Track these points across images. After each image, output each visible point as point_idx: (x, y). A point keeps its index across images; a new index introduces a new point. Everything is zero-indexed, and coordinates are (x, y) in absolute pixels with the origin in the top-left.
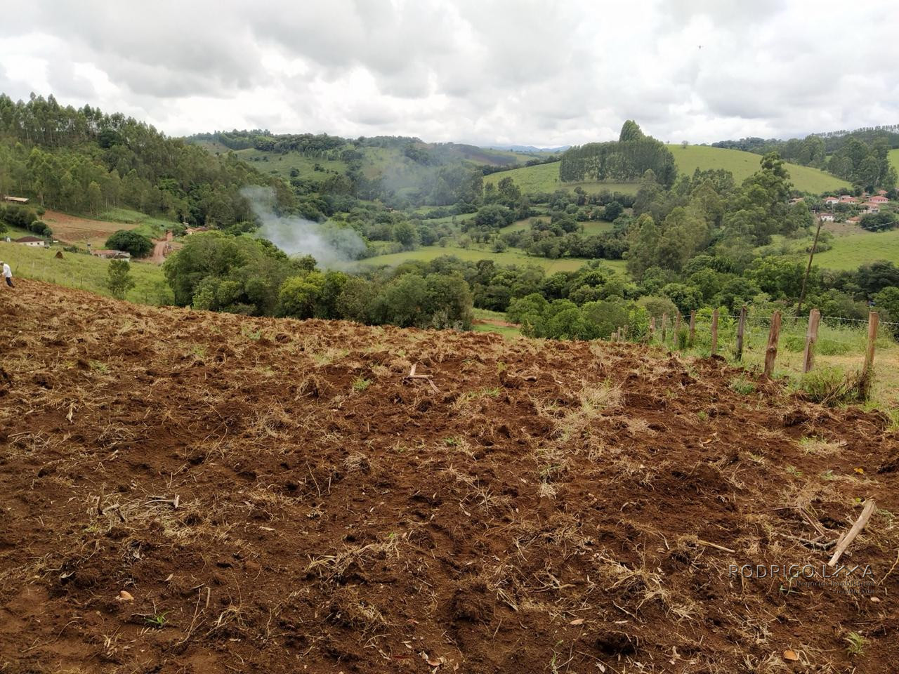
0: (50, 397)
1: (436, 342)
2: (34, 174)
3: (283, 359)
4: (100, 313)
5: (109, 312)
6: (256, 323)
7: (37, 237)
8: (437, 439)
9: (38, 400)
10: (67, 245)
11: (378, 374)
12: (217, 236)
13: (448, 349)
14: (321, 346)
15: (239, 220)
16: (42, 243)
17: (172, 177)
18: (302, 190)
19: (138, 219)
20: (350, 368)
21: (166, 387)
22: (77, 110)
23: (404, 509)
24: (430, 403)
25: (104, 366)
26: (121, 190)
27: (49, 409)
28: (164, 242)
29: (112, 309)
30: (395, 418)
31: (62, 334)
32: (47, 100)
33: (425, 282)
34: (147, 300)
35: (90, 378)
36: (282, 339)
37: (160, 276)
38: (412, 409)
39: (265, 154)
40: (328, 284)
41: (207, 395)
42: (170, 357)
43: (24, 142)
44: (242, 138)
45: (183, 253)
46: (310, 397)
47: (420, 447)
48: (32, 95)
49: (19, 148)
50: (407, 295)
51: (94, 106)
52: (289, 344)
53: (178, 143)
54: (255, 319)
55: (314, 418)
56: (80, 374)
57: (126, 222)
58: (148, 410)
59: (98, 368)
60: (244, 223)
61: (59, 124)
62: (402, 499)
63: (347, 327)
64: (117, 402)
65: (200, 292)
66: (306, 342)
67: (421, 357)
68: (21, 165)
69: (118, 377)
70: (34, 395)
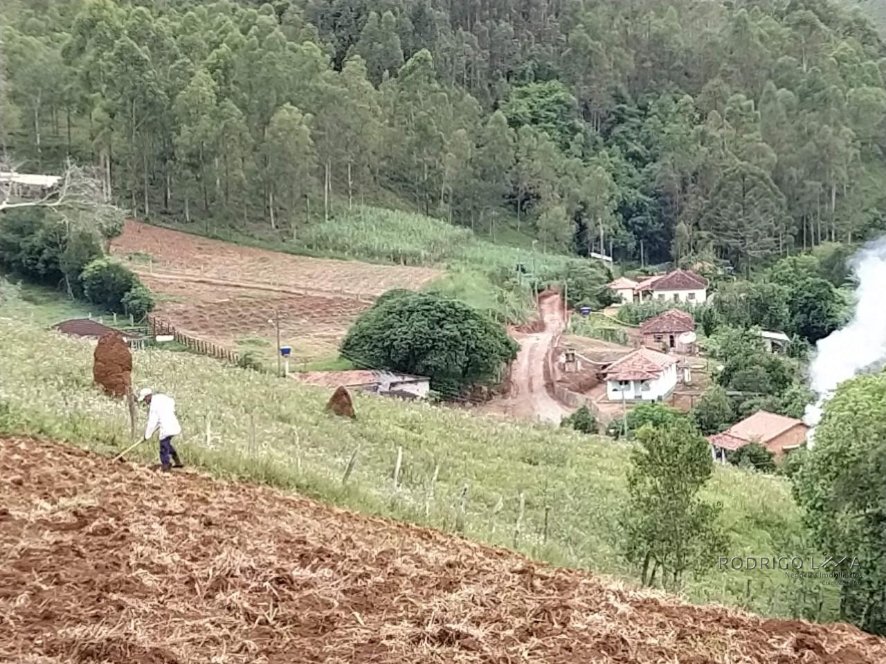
2: (88, 81)
15: (803, 239)
17: (552, 75)
19: (433, 244)
26: (377, 132)
68: (45, 53)
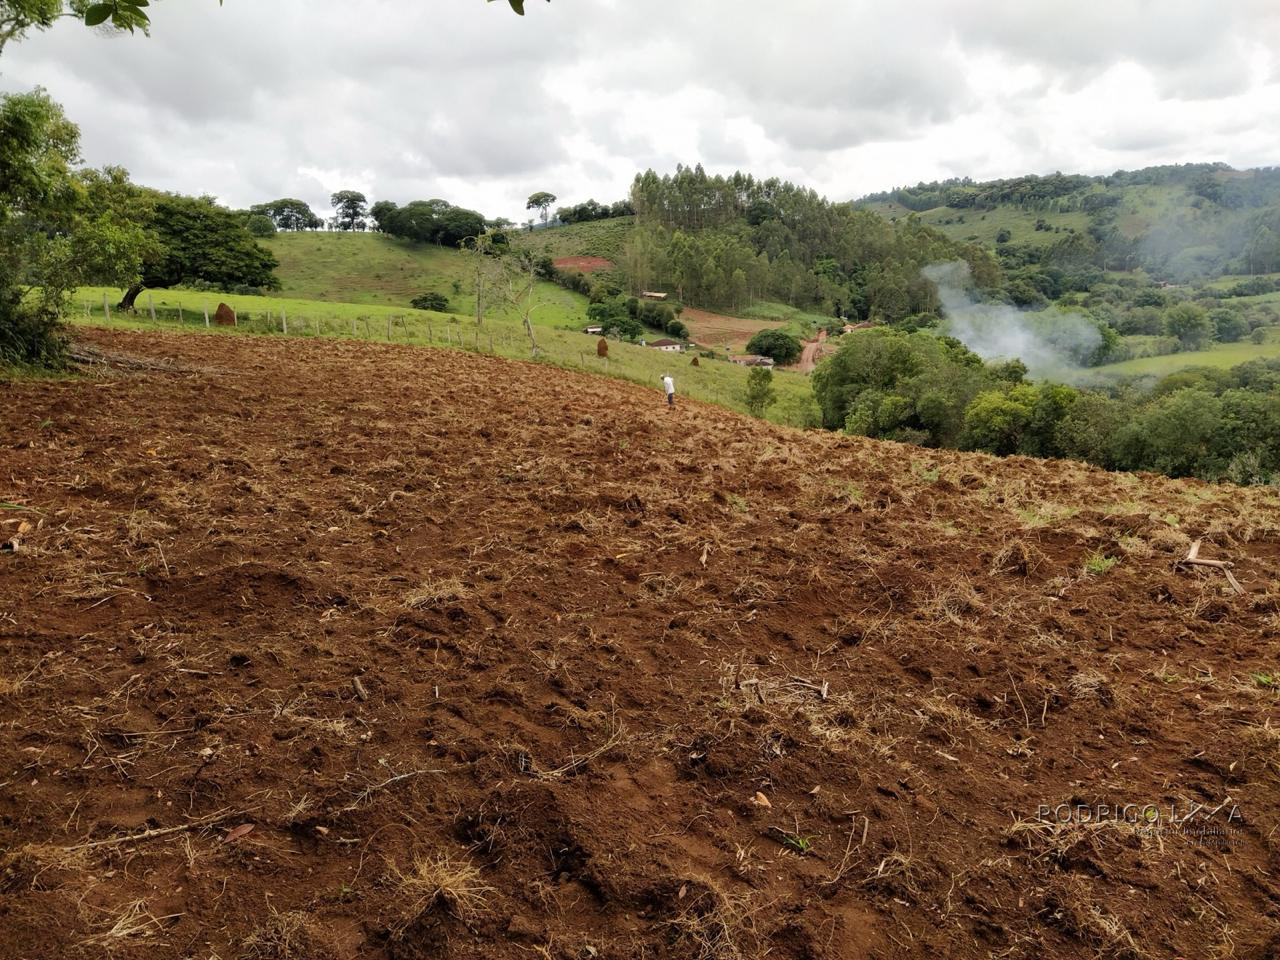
0: (684, 533)
1: (1238, 506)
2: (675, 263)
3: (972, 512)
4: (738, 434)
5: (748, 434)
6: (932, 457)
7: (673, 340)
8: (1239, 673)
9: (670, 535)
10: (703, 349)
11: (1129, 550)
12: (884, 334)
13: (1262, 520)
14: (1030, 498)
15: (915, 311)
16: (678, 347)
17: (832, 257)
18: (1013, 261)
19: (785, 314)
20: (1081, 536)
21: (814, 535)
22: (726, 179)
23: (1172, 775)
24: (1225, 609)
25: (741, 501)
26: (770, 278)
27: (682, 548)
28: (815, 344)
29: (750, 430)
30: (1160, 626)
31: (697, 458)
32: (694, 171)
33: (1219, 403)
34: (789, 420)
35: (726, 515)
36: (970, 483)
37: (807, 389)
38: (1191, 614)
39: (962, 213)
40: (1044, 403)
41: (864, 552)
42: (819, 496)
43: (666, 225)
44: (930, 194)
45: (838, 357)
46: (1013, 573)
47: (1206, 679)
48: (679, 167)
49: (661, 233)
50: (1183, 423)
51: (744, 173)
52: (981, 491)
53: (843, 210)
54: (931, 452)
55: (1018, 606)
56: (716, 509)
57: (772, 319)
58: (792, 563)
59: (736, 503)
60: (922, 314)
61: (706, 199)
62: (1170, 759)
63: (1074, 471)
64: (755, 548)
65: (855, 410)
66: (1007, 490)
67: (1209, 530)
68: (662, 253)
69: (757, 517)
70: (666, 529)
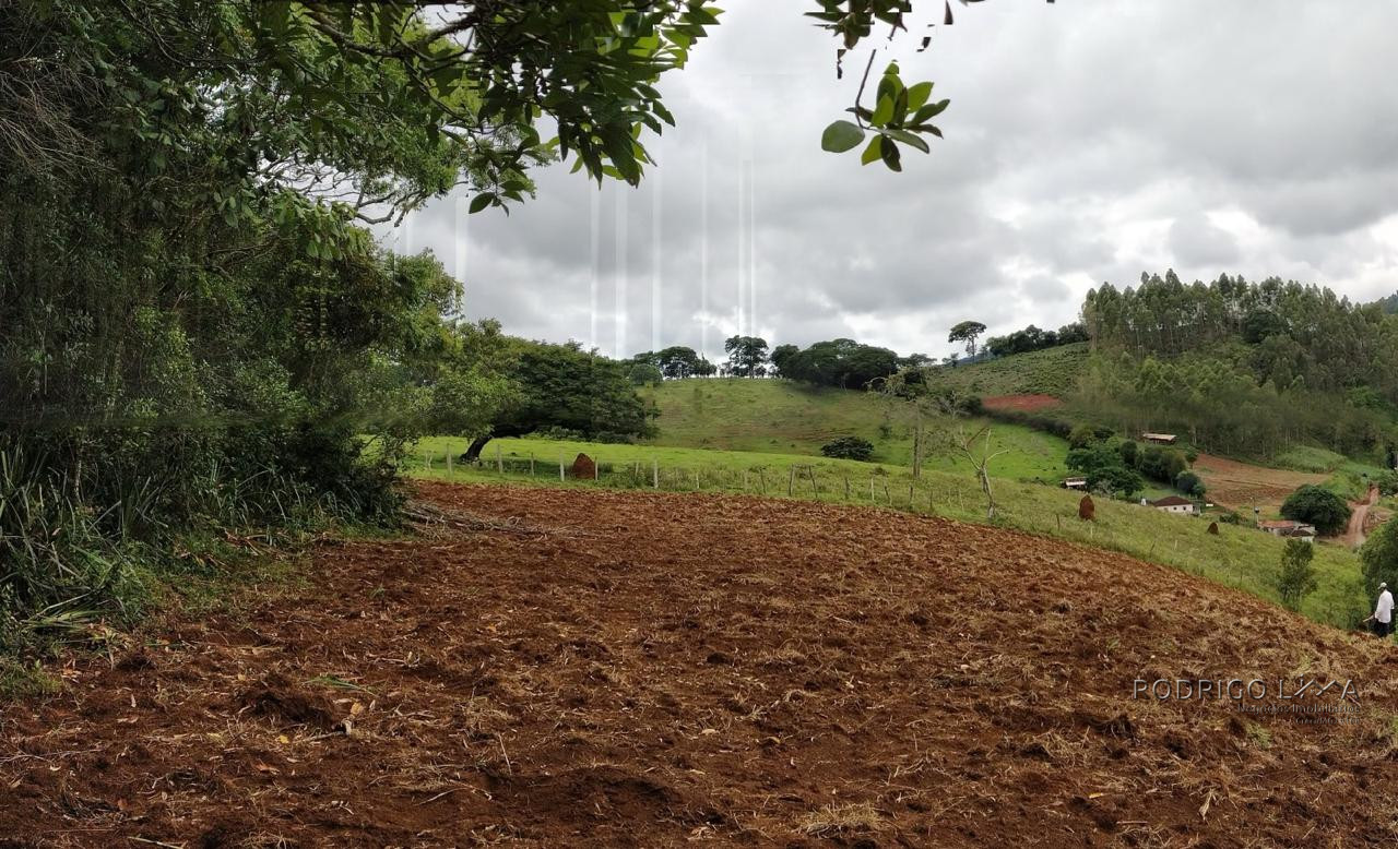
0: (1185, 773)
4: (1267, 636)
5: (1280, 636)
7: (1184, 497)
9: (1165, 774)
10: (1223, 510)
16: (1190, 508)
19: (1330, 464)
21: (1344, 788)
22: (1208, 286)
25: (1264, 733)
27: (1179, 793)
28: (1365, 507)
29: (1283, 630)
31: (1212, 668)
32: (1164, 280)
34: (1330, 616)
35: (1242, 753)
37: (1355, 572)
42: (1357, 733)
43: (1132, 350)
45: (1391, 527)
48: (1145, 276)
49: (1126, 361)
51: (1232, 274)
53: (1372, 313)
56: (1230, 742)
57: (1314, 470)
58: (1311, 824)
59: (1256, 736)
61: (1184, 313)
64: (1271, 801)
68: (1129, 387)
69: (1281, 757)
70: (1161, 765)
